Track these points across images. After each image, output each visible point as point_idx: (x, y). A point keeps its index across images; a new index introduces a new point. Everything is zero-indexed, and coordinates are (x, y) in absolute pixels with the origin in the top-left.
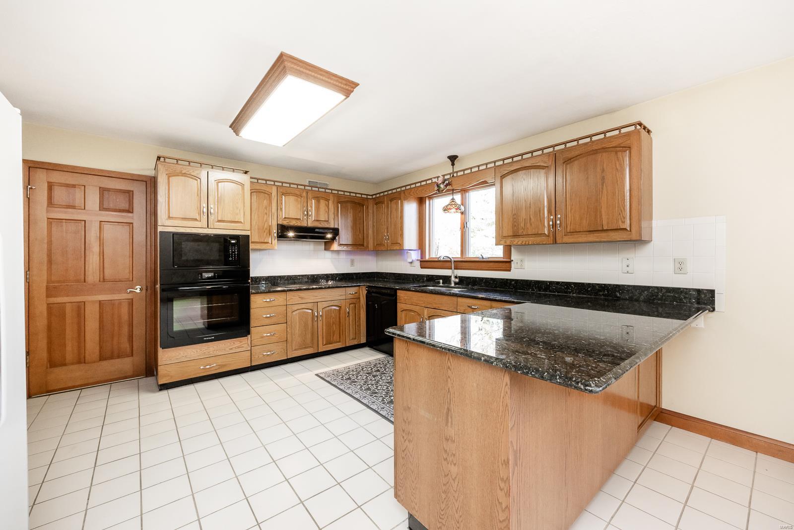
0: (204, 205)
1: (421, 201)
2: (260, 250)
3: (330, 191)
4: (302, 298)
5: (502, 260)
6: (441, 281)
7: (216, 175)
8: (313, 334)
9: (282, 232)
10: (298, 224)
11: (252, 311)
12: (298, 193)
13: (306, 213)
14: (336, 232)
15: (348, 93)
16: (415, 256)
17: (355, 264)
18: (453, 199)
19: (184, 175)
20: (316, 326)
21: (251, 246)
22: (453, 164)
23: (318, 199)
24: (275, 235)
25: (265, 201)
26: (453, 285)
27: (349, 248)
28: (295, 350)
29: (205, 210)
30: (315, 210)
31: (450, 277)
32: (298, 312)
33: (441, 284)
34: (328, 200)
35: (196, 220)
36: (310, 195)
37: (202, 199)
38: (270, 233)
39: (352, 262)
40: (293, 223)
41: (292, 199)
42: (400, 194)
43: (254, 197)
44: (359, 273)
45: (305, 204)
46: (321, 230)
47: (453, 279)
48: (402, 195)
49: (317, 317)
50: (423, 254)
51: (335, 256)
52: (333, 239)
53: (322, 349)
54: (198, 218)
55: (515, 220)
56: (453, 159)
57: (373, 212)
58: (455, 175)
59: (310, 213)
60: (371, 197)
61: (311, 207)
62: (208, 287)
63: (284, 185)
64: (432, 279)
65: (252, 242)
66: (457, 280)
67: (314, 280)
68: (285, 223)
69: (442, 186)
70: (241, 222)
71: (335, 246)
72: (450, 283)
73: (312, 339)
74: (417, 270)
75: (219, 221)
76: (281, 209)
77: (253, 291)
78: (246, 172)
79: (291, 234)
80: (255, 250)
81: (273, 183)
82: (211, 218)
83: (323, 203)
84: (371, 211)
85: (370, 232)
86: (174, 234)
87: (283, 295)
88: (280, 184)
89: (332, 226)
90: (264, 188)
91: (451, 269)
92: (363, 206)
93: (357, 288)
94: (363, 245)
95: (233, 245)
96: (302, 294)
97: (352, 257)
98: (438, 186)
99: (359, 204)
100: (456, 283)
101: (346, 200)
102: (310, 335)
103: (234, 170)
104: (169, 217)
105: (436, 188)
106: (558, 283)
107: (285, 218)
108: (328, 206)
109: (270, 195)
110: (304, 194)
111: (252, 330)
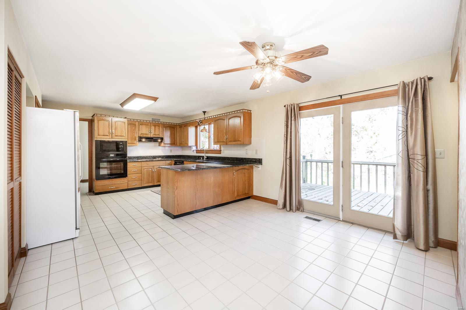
0: (111, 131)
1: (196, 127)
2: (131, 146)
3: (160, 123)
4: (148, 164)
5: (219, 150)
6: (202, 158)
7: (115, 119)
8: (152, 178)
9: (140, 139)
10: (147, 136)
11: (128, 169)
12: (147, 124)
13: (150, 131)
14: (162, 139)
15: (155, 101)
16: (194, 148)
17: (172, 151)
18: (204, 127)
19: (104, 120)
20: (153, 175)
21: (128, 145)
22: (204, 114)
23: (155, 126)
24: (138, 140)
25: (133, 128)
26: (205, 159)
27: (169, 145)
28: (145, 183)
29: (111, 132)
30: (154, 130)
31: (204, 156)
32: (146, 169)
33: (202, 159)
34: (159, 126)
35: (108, 136)
36: (152, 125)
37: (110, 128)
38: (135, 139)
39: (171, 151)
40: (145, 136)
41: (144, 126)
42: (187, 124)
43: (129, 126)
44: (174, 155)
45: (150, 128)
46: (156, 138)
47: (205, 157)
48: (188, 125)
49: (154, 172)
50: (197, 148)
51: (163, 148)
52: (162, 141)
53: (156, 184)
54: (108, 135)
55: (218, 136)
56: (204, 112)
57: (179, 131)
58: (205, 118)
59: (152, 132)
60: (178, 124)
61: (152, 129)
62: (111, 159)
63: (141, 121)
64: (199, 157)
65: (128, 143)
66: (206, 158)
67: (154, 158)
68: (141, 136)
69: (199, 123)
70: (124, 136)
71: (162, 144)
73: (152, 180)
74: (195, 154)
75: (116, 136)
76: (140, 130)
77: (129, 161)
78: (126, 118)
79: (144, 140)
80: (129, 146)
81: (136, 120)
82: (113, 135)
83: (157, 127)
84: (178, 130)
85: (178, 138)
86: (100, 141)
87: (140, 163)
88: (140, 121)
89: (161, 136)
90: (133, 123)
91: (204, 153)
92: (174, 128)
93: (171, 161)
94: (175, 144)
95: (121, 144)
96: (147, 163)
97: (171, 148)
98: (198, 123)
99: (173, 127)
100: (206, 159)
101: (167, 126)
102: (151, 178)
103: (121, 118)
104: (98, 135)
105: (198, 124)
106: (232, 158)
107: (141, 134)
108: (159, 129)
109: (135, 125)
110: (149, 124)
111: (128, 175)
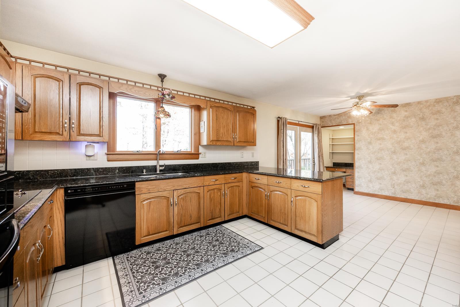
6: (145, 170)
22: (162, 81)
26: (158, 172)
47: (158, 168)
55: (218, 132)
56: (162, 77)
72: (156, 171)
